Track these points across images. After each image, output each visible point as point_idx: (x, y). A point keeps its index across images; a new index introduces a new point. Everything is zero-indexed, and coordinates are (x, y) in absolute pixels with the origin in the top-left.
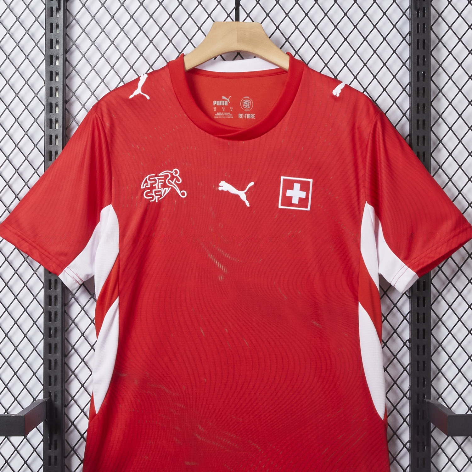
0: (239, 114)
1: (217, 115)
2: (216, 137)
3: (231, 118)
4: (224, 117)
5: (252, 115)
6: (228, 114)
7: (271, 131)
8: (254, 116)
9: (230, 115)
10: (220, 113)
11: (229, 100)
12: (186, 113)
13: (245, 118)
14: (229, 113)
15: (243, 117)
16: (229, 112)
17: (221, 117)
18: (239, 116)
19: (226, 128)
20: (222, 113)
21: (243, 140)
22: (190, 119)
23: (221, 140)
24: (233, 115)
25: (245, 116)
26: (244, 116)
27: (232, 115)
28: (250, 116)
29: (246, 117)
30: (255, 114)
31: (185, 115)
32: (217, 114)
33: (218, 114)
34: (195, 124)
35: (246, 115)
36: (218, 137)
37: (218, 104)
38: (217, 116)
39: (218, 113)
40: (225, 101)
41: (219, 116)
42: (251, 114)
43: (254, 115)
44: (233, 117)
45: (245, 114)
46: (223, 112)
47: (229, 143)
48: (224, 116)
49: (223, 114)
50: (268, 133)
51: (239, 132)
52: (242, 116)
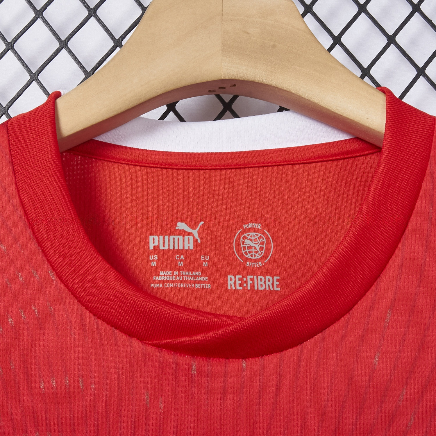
0: (229, 277)
1: (160, 278)
2: (154, 345)
3: (203, 290)
4: (182, 285)
5: (271, 278)
6: (196, 277)
7: (336, 325)
8: (276, 283)
9: (200, 279)
10: (170, 272)
11: (199, 232)
12: (54, 269)
13: (249, 288)
14: (199, 273)
15: (240, 285)
16: (197, 271)
17: (172, 285)
18: (229, 282)
19: (184, 315)
20: (176, 273)
21: (244, 357)
22: (66, 286)
23: (168, 357)
24: (209, 279)
25: (249, 282)
26: (246, 282)
27: (206, 279)
28: (262, 283)
29: (252, 285)
30: (279, 278)
31: (52, 274)
32: (159, 275)
33: (164, 275)
34: (83, 305)
35: (252, 280)
36: (158, 346)
37: (164, 246)
38: (160, 282)
39: (161, 273)
40: (186, 238)
41: (168, 281)
42: (267, 277)
43: (276, 278)
44: (209, 286)
45: (249, 277)
46: (179, 269)
47: (194, 367)
48: (183, 281)
49: (179, 275)
50: (327, 331)
51: (229, 329)
52: (238, 282)
